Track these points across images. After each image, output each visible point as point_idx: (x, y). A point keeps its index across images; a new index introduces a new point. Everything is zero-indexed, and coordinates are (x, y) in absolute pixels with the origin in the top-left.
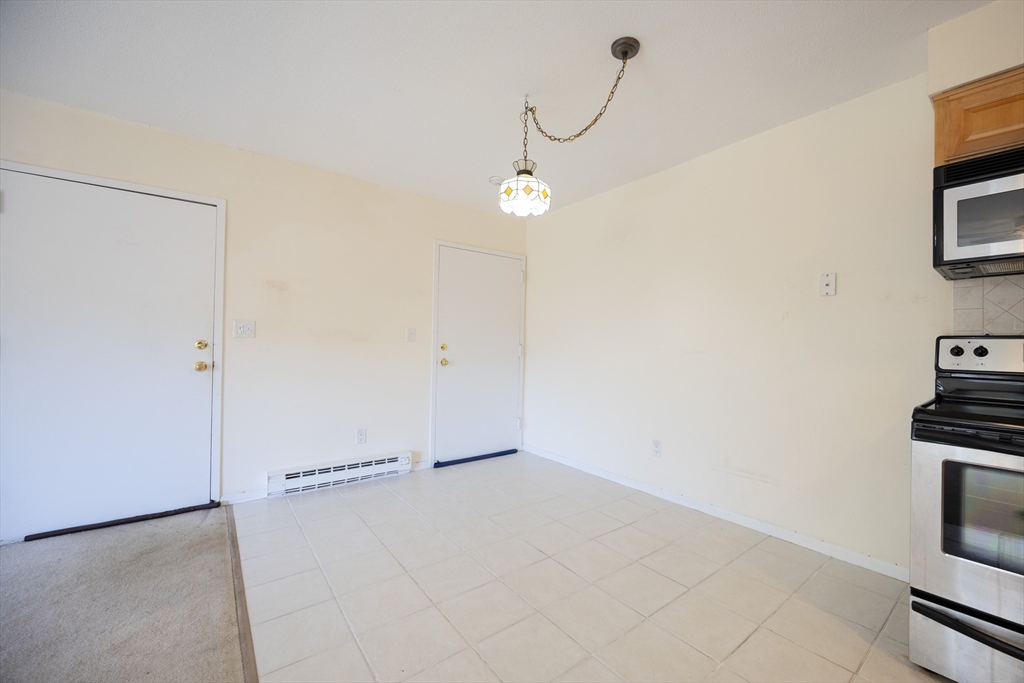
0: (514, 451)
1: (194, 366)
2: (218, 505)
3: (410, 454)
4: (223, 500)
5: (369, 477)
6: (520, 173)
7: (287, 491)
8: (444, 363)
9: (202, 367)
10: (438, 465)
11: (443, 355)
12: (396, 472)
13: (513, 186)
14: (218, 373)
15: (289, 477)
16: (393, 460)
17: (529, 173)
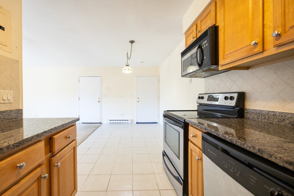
0: (156, 123)
1: (98, 102)
2: (101, 123)
3: (131, 120)
4: (102, 123)
5: (123, 123)
6: (126, 66)
7: (110, 123)
8: (138, 101)
9: (99, 102)
10: (137, 123)
11: (138, 100)
12: (128, 123)
13: (126, 69)
14: (101, 103)
15: (110, 120)
16: (128, 120)
17: (128, 66)
